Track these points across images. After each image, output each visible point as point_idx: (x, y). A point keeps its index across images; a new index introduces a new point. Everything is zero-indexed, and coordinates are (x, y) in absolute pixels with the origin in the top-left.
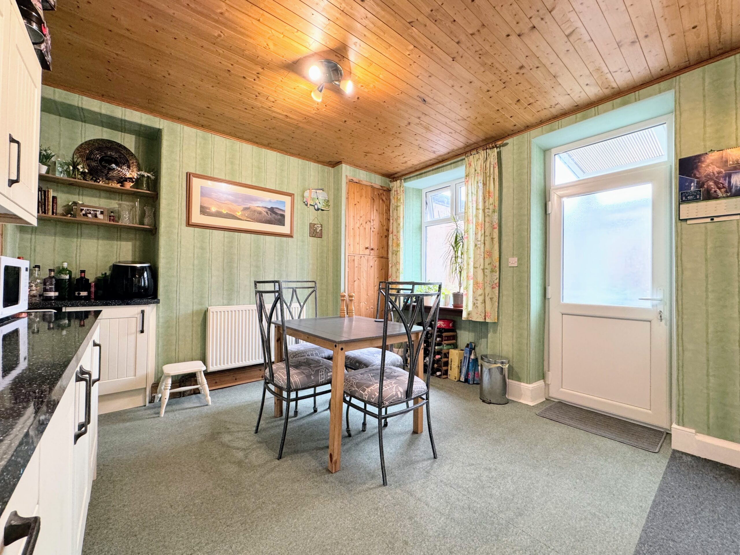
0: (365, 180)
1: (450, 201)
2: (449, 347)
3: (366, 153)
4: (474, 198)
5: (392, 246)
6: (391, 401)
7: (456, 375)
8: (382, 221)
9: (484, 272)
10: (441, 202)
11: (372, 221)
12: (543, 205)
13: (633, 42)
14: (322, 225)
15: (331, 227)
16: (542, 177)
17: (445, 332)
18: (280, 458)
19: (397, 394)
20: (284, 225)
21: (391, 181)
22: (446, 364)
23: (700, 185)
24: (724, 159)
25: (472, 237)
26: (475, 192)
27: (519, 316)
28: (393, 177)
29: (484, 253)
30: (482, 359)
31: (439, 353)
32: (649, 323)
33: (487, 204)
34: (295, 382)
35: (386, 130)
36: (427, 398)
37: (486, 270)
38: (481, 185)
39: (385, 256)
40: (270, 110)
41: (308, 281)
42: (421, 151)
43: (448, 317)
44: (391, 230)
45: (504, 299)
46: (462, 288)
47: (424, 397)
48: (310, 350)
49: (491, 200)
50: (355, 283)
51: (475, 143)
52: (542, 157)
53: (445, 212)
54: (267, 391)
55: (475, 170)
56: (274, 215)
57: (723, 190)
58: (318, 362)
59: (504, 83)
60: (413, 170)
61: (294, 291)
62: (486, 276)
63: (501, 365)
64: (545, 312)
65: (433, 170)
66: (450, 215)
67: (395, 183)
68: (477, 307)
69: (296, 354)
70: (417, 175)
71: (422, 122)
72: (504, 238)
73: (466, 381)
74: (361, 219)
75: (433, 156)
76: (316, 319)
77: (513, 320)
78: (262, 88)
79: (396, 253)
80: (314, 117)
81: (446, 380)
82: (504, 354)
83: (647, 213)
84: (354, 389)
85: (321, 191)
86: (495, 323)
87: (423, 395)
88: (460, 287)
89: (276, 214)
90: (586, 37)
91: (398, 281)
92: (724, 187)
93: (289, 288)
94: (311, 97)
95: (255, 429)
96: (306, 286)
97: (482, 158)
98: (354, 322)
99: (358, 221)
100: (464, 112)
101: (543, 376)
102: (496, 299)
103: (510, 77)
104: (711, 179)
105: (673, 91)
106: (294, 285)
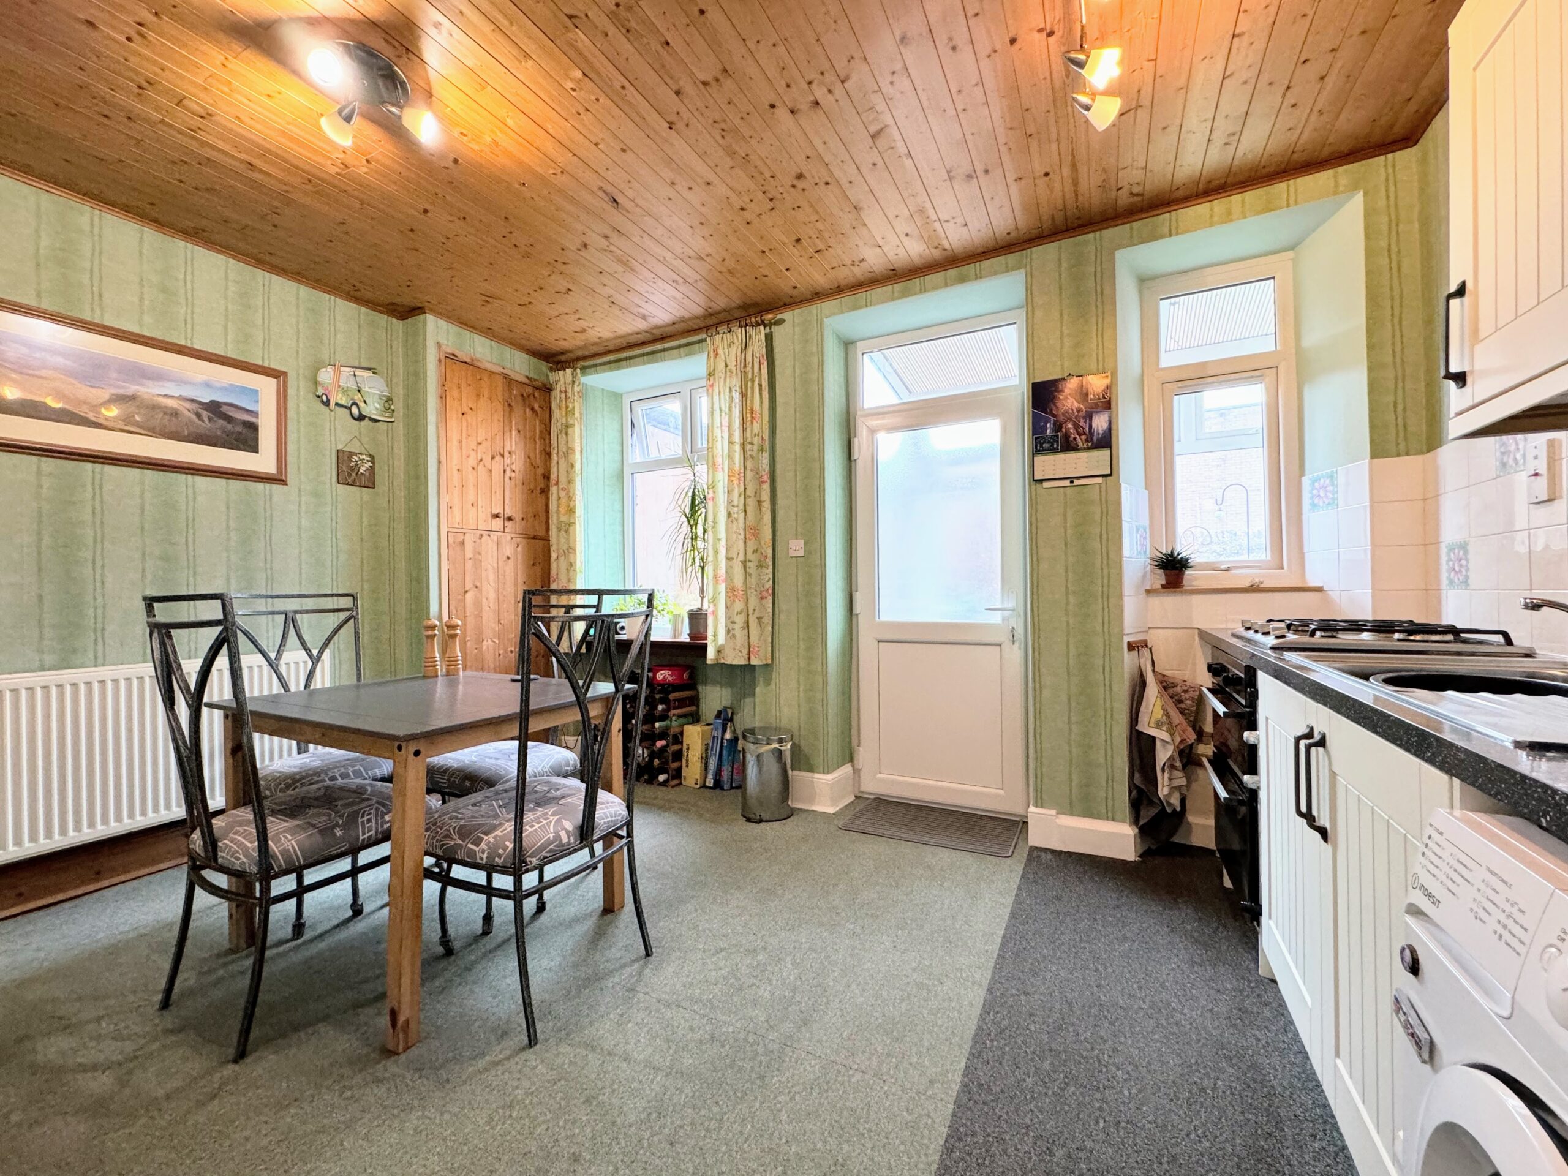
0: (489, 359)
1: (680, 423)
2: (682, 720)
3: (488, 298)
4: (726, 422)
5: (558, 512)
6: (544, 854)
7: (698, 777)
8: (532, 455)
9: (745, 567)
10: (662, 423)
11: (506, 455)
12: (846, 443)
13: (969, 177)
14: (372, 457)
15: (400, 463)
16: (843, 393)
17: (674, 691)
18: (241, 1055)
19: (558, 837)
20: (257, 452)
21: (551, 369)
22: (678, 756)
23: (1058, 427)
24: (1084, 391)
25: (722, 498)
26: (726, 409)
27: (809, 649)
28: (556, 359)
29: (745, 530)
30: (744, 737)
31: (663, 735)
32: (998, 648)
33: (748, 434)
34: (285, 853)
35: (529, 250)
36: (630, 834)
37: (748, 564)
38: (737, 396)
39: (541, 533)
40: (193, 138)
41: (332, 595)
42: (615, 310)
43: (681, 660)
44: (553, 476)
45: (782, 618)
46: (706, 600)
47: (623, 833)
48: (337, 765)
49: (756, 427)
50: (468, 595)
51: (725, 310)
52: (843, 355)
53: (671, 445)
54: (198, 891)
55: (727, 366)
56: (221, 422)
57: (1083, 437)
58: (359, 791)
59: (771, 200)
60: (601, 349)
61: (290, 620)
62: (750, 575)
63: (777, 746)
64: (851, 640)
65: (643, 355)
66: (680, 452)
67: (561, 373)
68: (734, 636)
69: (293, 781)
70: (610, 362)
71: (612, 248)
72: (781, 502)
73: (718, 784)
74: (480, 447)
75: (641, 325)
76: (358, 687)
77: (798, 656)
78: (158, 71)
79: (567, 528)
80: (336, 182)
81: (677, 789)
82: (784, 723)
83: (995, 468)
84: (452, 843)
85: (369, 374)
86: (767, 665)
87: (620, 828)
88: (702, 598)
89: (229, 419)
90: (902, 150)
91: (572, 587)
92: (1085, 434)
93: (273, 613)
94: (320, 128)
95: (159, 997)
96: (331, 607)
97: (737, 342)
98: (461, 687)
99: (473, 454)
100: (698, 243)
101: (850, 757)
102: (768, 620)
103: (781, 190)
104: (1070, 419)
105: (1023, 271)
106: (291, 605)
